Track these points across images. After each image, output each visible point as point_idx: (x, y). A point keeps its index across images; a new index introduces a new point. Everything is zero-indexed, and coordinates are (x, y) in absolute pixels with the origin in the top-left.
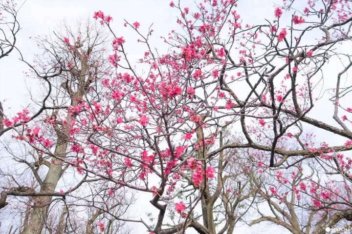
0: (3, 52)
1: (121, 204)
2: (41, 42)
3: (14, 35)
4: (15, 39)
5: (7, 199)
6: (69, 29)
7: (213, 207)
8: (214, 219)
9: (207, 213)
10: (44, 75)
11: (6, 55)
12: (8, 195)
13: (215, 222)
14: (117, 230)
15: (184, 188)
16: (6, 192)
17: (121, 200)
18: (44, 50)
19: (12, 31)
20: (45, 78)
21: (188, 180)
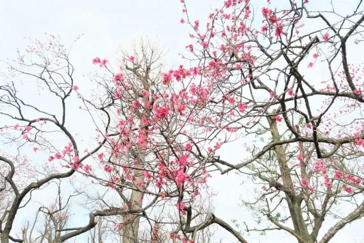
0: (65, 94)
1: (201, 213)
2: (93, 78)
3: (70, 77)
4: (72, 80)
5: (95, 219)
6: (125, 53)
7: (302, 207)
8: (305, 219)
9: (295, 214)
10: (101, 107)
11: (68, 95)
12: (95, 216)
13: (306, 223)
14: (209, 239)
15: (267, 191)
16: (93, 214)
17: (200, 210)
18: (97, 84)
19: (69, 74)
20: (102, 109)
21: (269, 182)
